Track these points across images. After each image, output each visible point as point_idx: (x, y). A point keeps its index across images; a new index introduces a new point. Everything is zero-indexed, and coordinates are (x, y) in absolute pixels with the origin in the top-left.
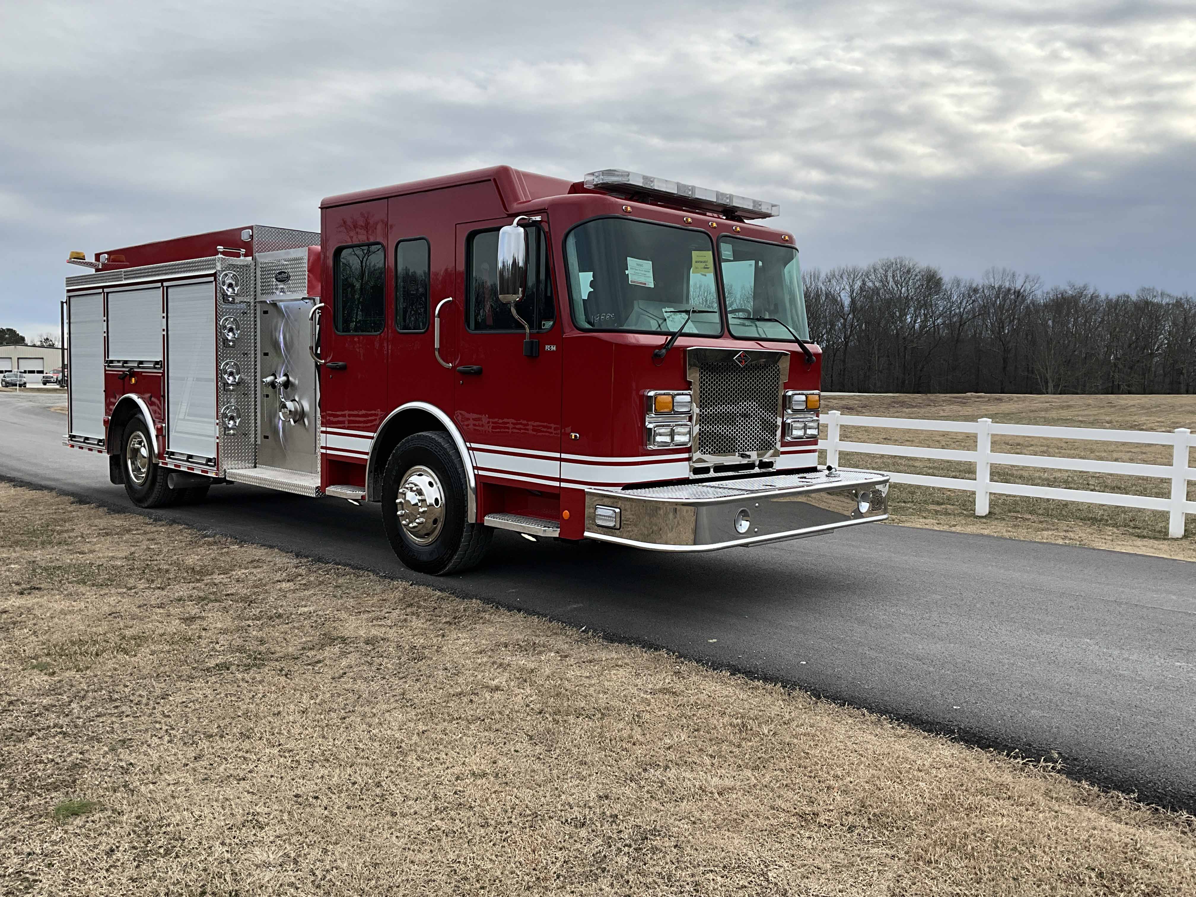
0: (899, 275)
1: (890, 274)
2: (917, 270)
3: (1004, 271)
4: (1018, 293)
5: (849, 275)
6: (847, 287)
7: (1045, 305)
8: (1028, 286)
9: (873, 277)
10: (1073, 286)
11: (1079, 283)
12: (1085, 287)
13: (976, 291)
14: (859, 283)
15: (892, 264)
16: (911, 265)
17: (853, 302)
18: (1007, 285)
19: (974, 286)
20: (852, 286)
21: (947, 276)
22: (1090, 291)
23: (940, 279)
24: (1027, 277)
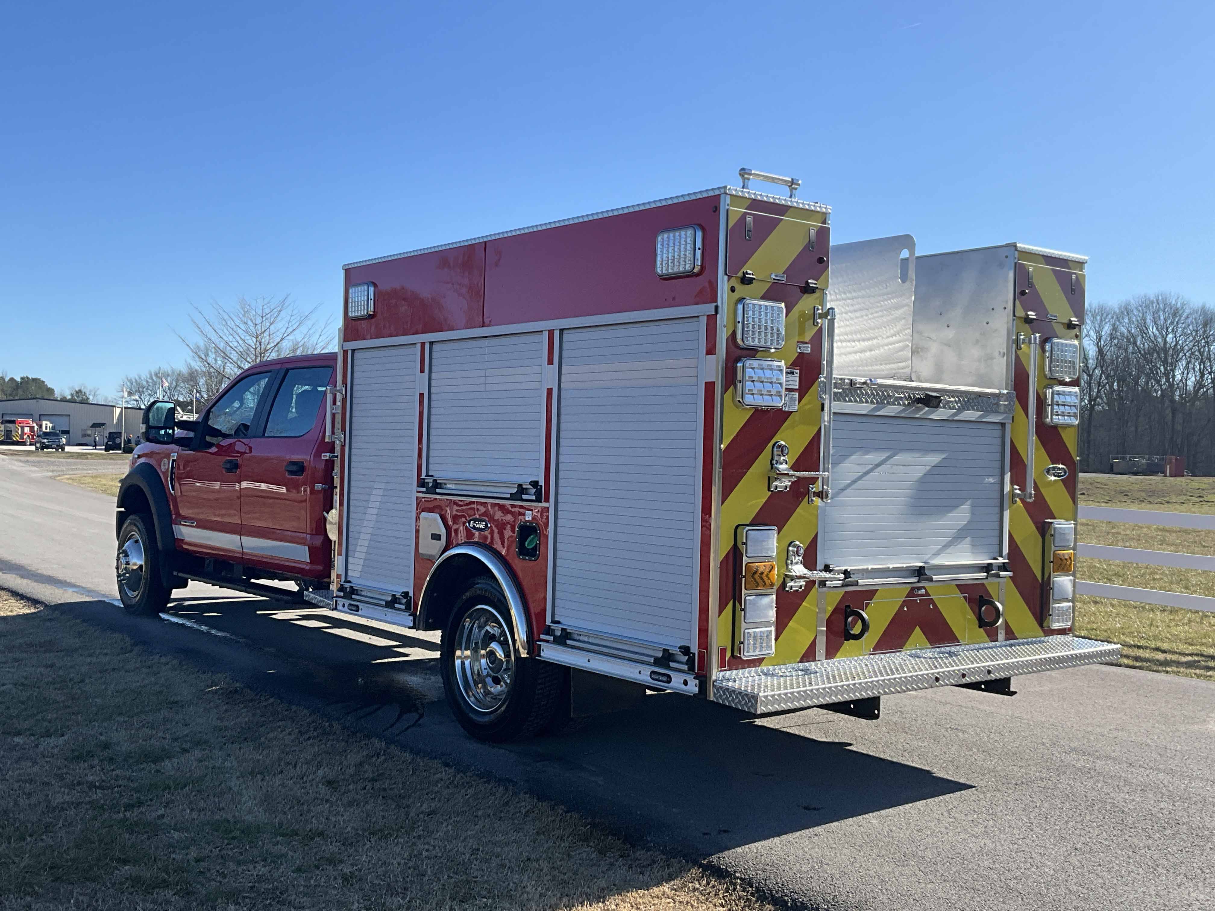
0: (1162, 318)
1: (1149, 318)
2: (1187, 311)
5: (1094, 317)
6: (1092, 333)
9: (1126, 320)
14: (1107, 329)
15: (1152, 302)
16: (1179, 305)
17: (1100, 351)
20: (1099, 332)
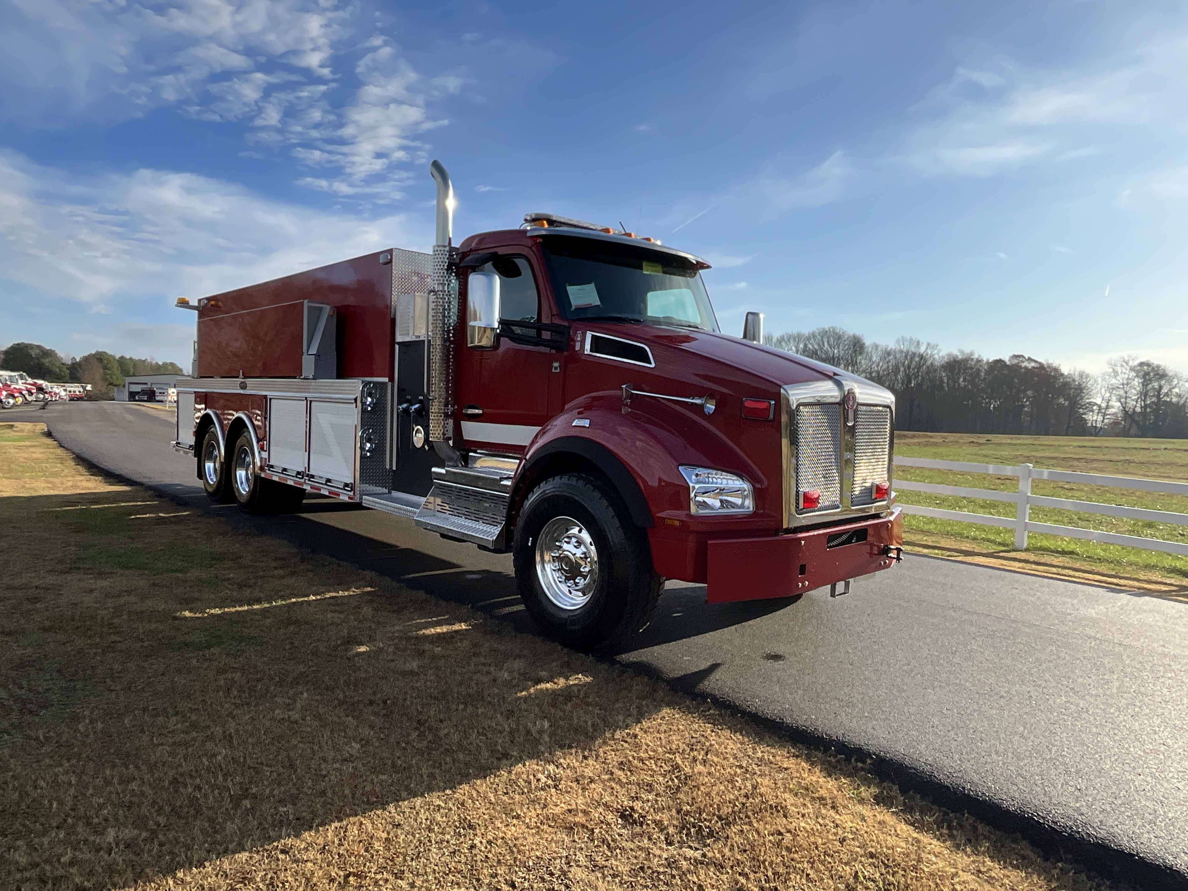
0: (832, 340)
1: (825, 340)
2: (846, 337)
3: (911, 340)
4: (921, 357)
5: (794, 339)
6: (794, 348)
7: (943, 366)
8: (929, 352)
9: (812, 341)
10: (962, 352)
11: (967, 350)
12: (972, 354)
13: (889, 354)
14: (802, 346)
15: (827, 332)
16: (841, 333)
18: (913, 349)
19: (889, 349)
21: (868, 342)
22: (976, 356)
23: (864, 344)
24: (928, 344)
